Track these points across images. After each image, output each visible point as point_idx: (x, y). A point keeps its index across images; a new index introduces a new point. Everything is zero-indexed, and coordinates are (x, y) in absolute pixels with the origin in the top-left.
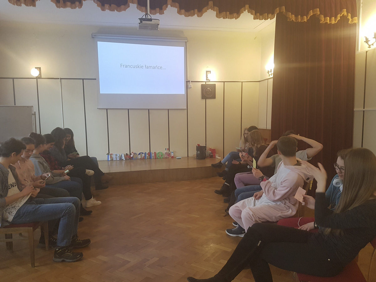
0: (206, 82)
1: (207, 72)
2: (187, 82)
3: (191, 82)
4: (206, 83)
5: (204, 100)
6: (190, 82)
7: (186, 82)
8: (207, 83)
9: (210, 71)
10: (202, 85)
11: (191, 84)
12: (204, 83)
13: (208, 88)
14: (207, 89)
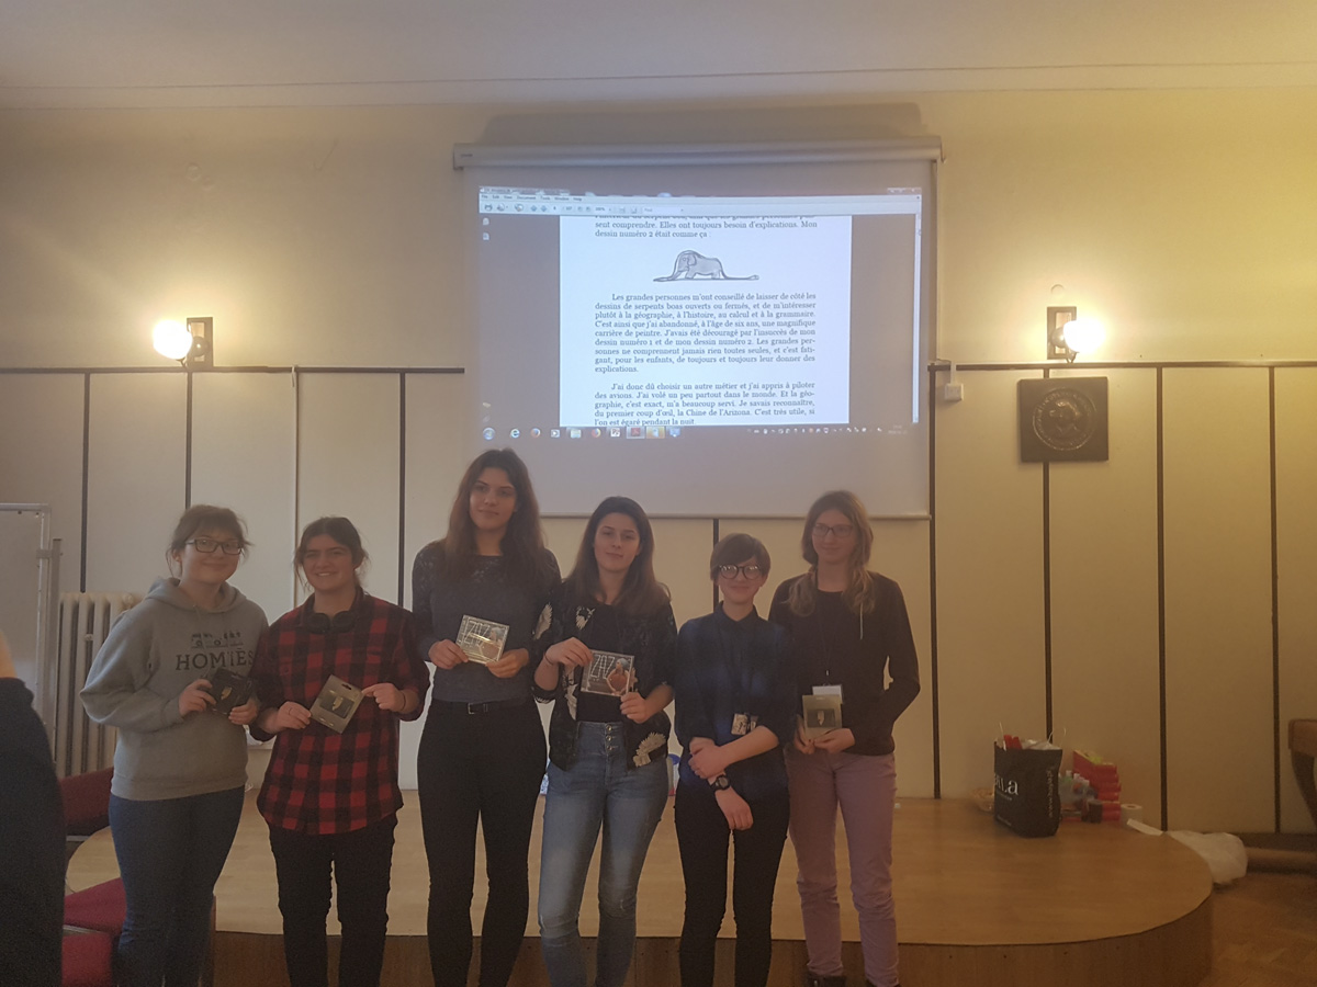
0: (1046, 368)
1: (1052, 313)
2: (932, 370)
3: (960, 368)
4: (1046, 374)
5: (1038, 471)
6: (953, 368)
7: (927, 375)
8: (1053, 374)
9: (1073, 310)
10: (1024, 386)
11: (958, 383)
12: (1038, 374)
13: (1059, 399)
14: (1052, 405)
